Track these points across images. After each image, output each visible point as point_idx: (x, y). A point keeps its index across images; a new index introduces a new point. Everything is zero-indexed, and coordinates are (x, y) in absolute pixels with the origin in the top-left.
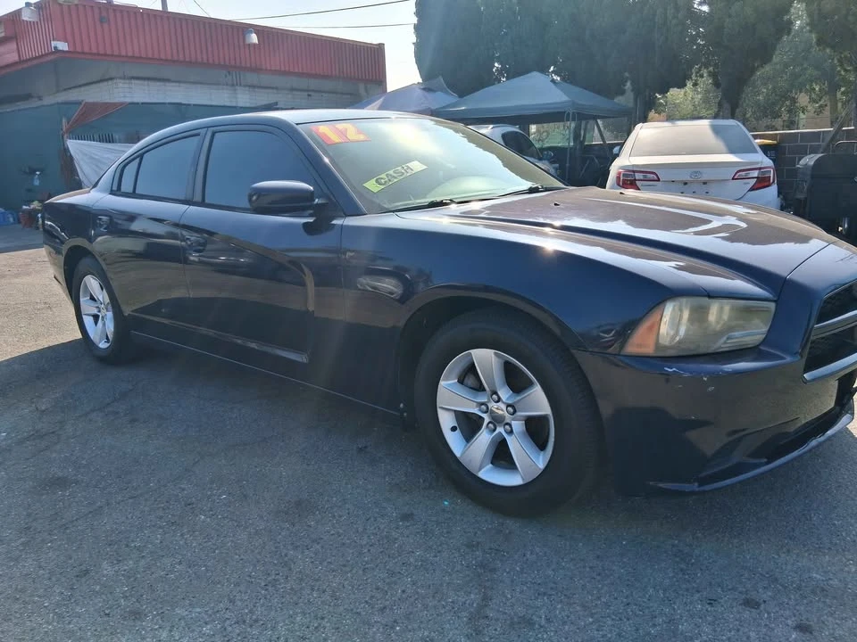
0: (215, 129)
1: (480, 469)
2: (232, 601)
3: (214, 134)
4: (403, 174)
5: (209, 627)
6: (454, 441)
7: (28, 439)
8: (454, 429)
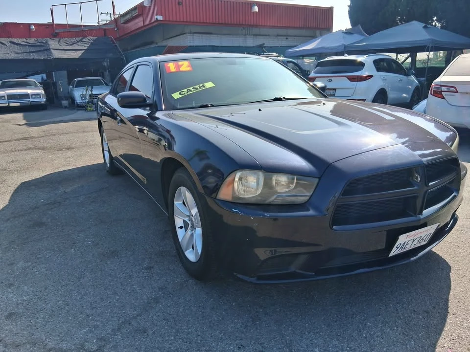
0: (138, 64)
1: (186, 250)
2: (46, 289)
3: (138, 66)
4: (197, 89)
5: (27, 297)
6: (180, 233)
7: (48, 204)
8: (181, 227)
